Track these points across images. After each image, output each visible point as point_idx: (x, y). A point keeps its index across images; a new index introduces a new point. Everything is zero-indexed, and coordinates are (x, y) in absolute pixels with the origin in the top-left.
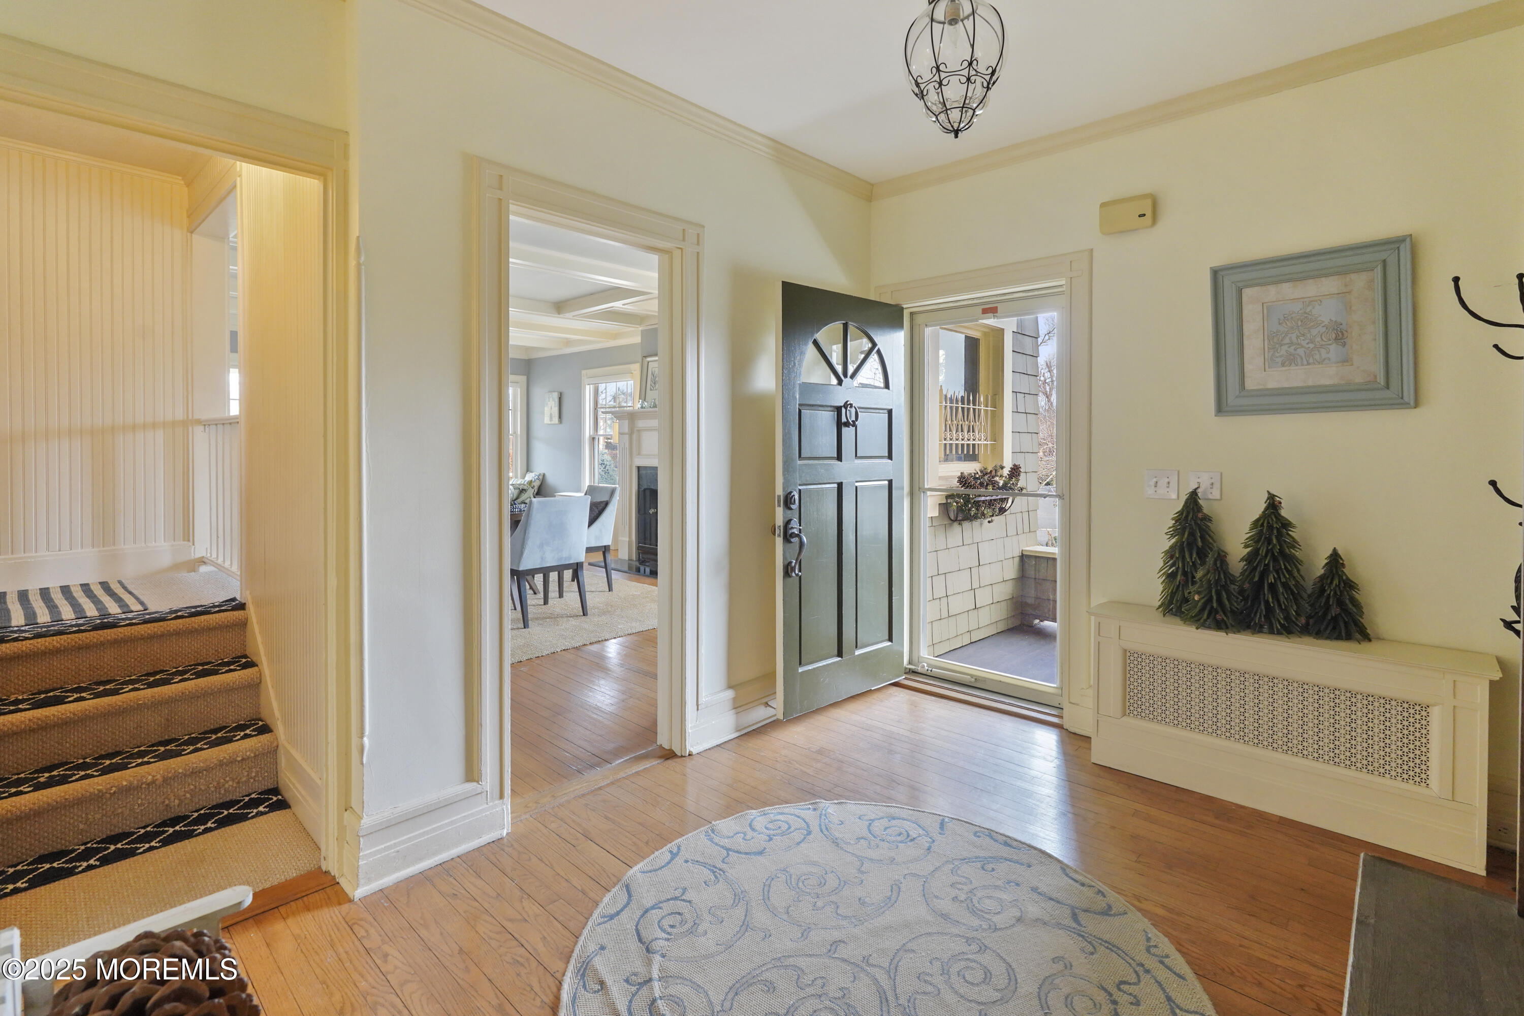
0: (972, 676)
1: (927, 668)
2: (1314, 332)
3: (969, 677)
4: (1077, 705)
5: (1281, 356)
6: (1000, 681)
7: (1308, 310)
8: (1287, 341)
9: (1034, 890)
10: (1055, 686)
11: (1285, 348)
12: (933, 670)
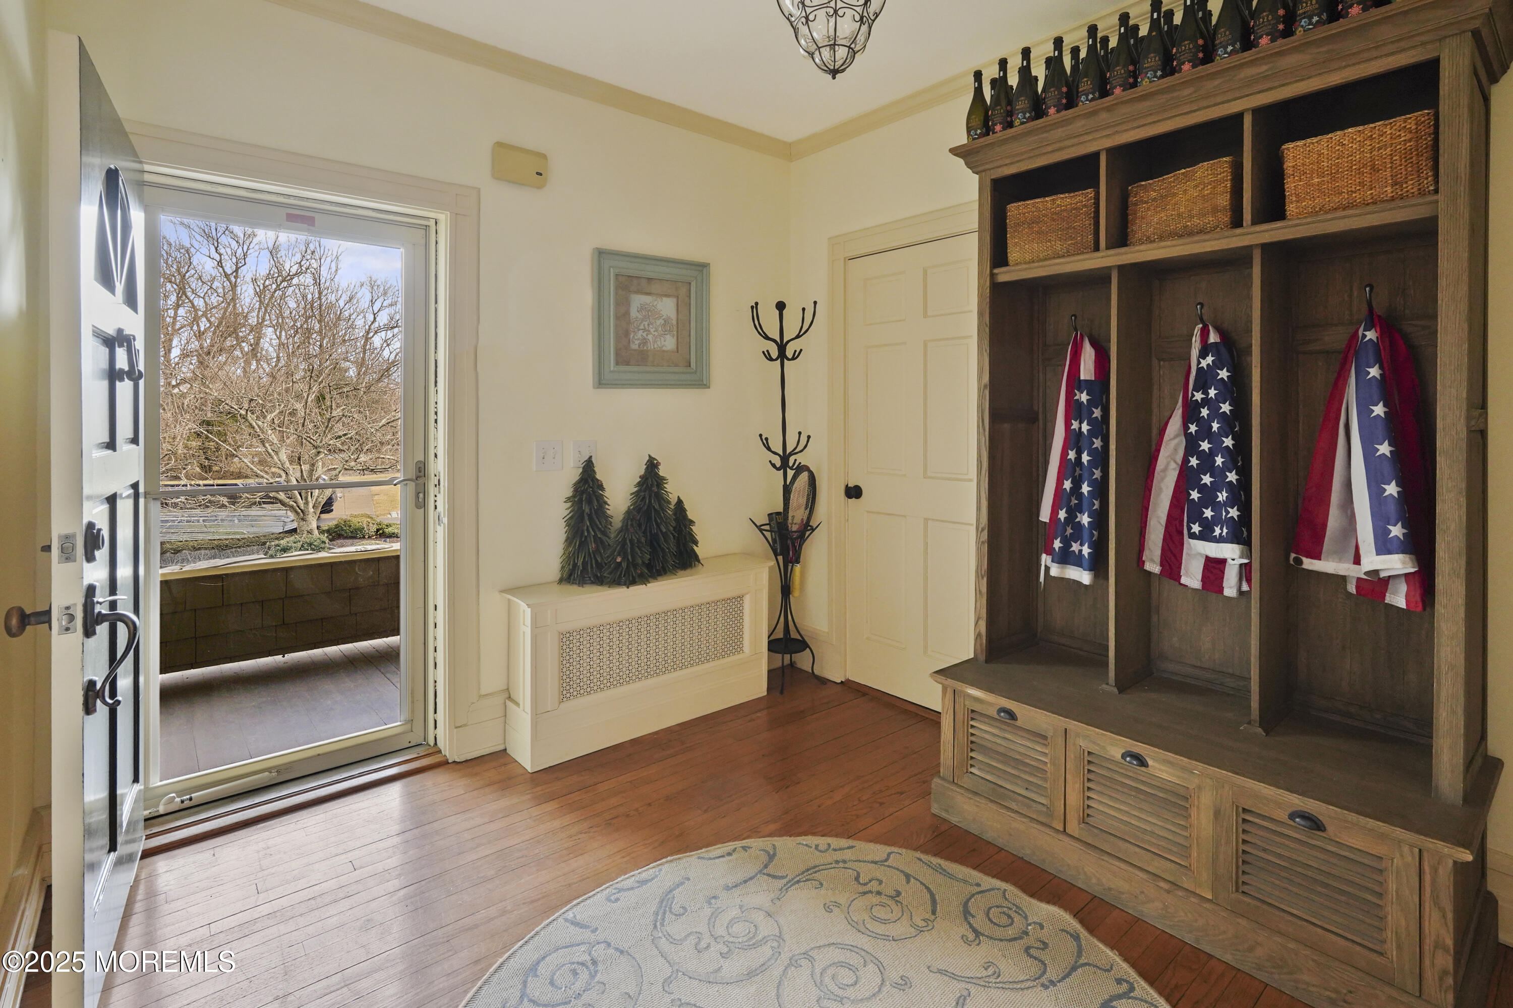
0: (269, 770)
1: (178, 800)
2: (658, 322)
3: (267, 773)
4: (465, 725)
5: (638, 339)
6: (319, 755)
7: (655, 304)
8: (642, 327)
9: (727, 888)
10: (399, 723)
11: (641, 332)
12: (192, 795)
